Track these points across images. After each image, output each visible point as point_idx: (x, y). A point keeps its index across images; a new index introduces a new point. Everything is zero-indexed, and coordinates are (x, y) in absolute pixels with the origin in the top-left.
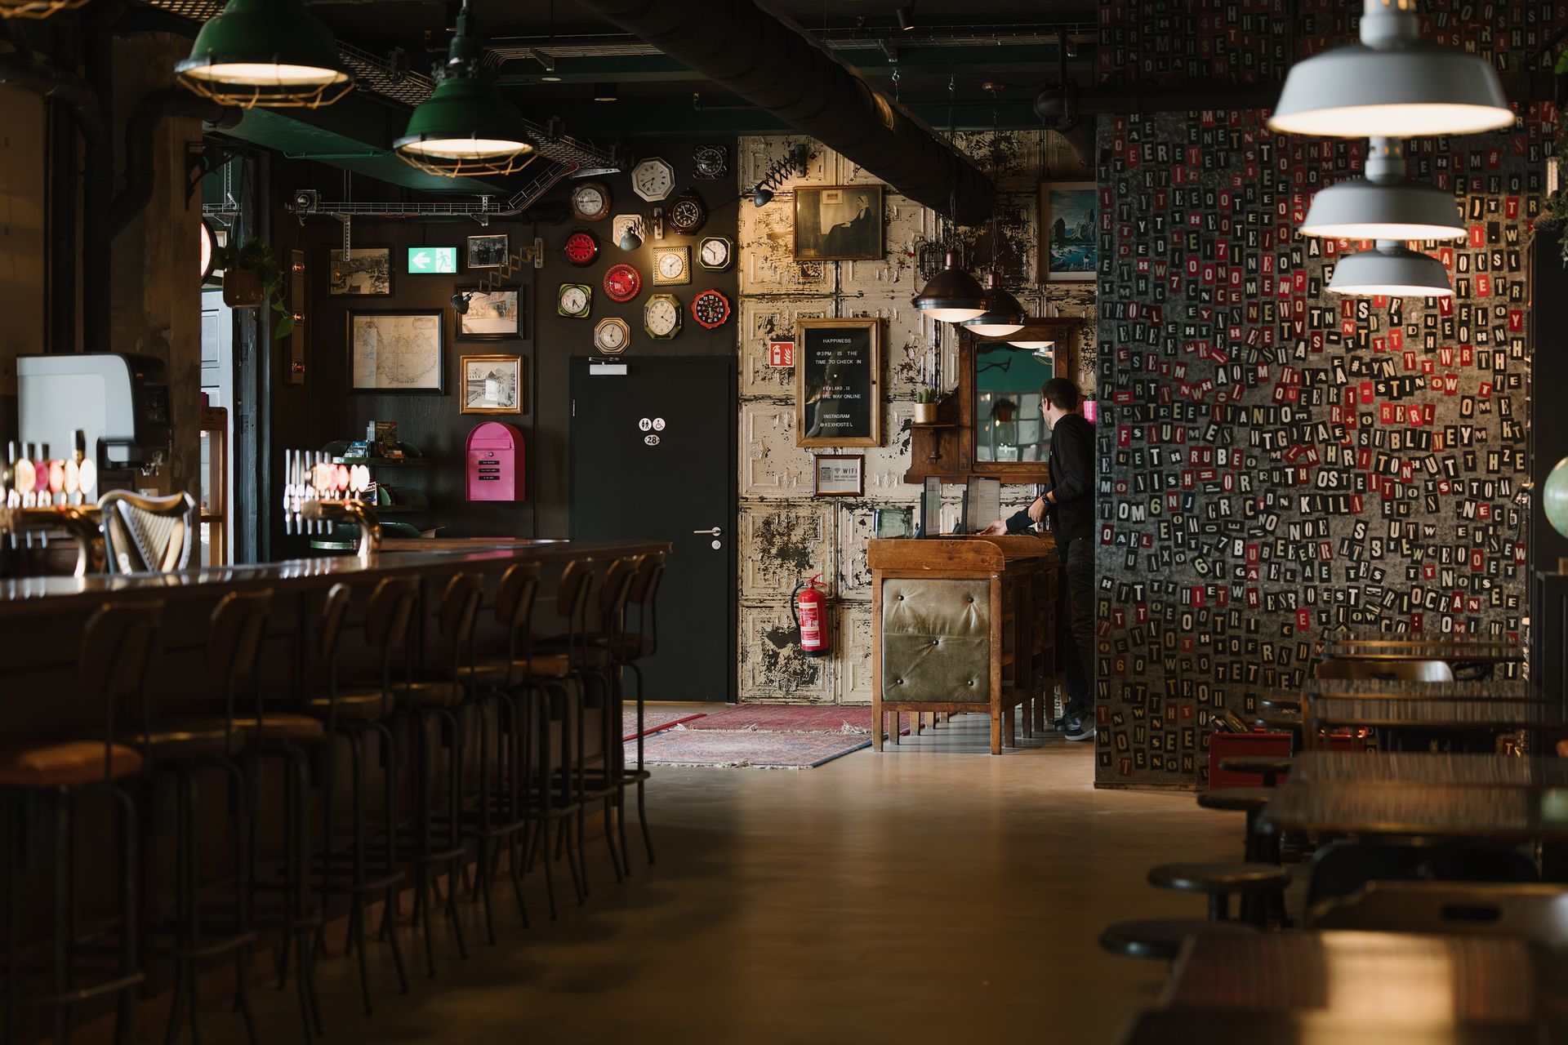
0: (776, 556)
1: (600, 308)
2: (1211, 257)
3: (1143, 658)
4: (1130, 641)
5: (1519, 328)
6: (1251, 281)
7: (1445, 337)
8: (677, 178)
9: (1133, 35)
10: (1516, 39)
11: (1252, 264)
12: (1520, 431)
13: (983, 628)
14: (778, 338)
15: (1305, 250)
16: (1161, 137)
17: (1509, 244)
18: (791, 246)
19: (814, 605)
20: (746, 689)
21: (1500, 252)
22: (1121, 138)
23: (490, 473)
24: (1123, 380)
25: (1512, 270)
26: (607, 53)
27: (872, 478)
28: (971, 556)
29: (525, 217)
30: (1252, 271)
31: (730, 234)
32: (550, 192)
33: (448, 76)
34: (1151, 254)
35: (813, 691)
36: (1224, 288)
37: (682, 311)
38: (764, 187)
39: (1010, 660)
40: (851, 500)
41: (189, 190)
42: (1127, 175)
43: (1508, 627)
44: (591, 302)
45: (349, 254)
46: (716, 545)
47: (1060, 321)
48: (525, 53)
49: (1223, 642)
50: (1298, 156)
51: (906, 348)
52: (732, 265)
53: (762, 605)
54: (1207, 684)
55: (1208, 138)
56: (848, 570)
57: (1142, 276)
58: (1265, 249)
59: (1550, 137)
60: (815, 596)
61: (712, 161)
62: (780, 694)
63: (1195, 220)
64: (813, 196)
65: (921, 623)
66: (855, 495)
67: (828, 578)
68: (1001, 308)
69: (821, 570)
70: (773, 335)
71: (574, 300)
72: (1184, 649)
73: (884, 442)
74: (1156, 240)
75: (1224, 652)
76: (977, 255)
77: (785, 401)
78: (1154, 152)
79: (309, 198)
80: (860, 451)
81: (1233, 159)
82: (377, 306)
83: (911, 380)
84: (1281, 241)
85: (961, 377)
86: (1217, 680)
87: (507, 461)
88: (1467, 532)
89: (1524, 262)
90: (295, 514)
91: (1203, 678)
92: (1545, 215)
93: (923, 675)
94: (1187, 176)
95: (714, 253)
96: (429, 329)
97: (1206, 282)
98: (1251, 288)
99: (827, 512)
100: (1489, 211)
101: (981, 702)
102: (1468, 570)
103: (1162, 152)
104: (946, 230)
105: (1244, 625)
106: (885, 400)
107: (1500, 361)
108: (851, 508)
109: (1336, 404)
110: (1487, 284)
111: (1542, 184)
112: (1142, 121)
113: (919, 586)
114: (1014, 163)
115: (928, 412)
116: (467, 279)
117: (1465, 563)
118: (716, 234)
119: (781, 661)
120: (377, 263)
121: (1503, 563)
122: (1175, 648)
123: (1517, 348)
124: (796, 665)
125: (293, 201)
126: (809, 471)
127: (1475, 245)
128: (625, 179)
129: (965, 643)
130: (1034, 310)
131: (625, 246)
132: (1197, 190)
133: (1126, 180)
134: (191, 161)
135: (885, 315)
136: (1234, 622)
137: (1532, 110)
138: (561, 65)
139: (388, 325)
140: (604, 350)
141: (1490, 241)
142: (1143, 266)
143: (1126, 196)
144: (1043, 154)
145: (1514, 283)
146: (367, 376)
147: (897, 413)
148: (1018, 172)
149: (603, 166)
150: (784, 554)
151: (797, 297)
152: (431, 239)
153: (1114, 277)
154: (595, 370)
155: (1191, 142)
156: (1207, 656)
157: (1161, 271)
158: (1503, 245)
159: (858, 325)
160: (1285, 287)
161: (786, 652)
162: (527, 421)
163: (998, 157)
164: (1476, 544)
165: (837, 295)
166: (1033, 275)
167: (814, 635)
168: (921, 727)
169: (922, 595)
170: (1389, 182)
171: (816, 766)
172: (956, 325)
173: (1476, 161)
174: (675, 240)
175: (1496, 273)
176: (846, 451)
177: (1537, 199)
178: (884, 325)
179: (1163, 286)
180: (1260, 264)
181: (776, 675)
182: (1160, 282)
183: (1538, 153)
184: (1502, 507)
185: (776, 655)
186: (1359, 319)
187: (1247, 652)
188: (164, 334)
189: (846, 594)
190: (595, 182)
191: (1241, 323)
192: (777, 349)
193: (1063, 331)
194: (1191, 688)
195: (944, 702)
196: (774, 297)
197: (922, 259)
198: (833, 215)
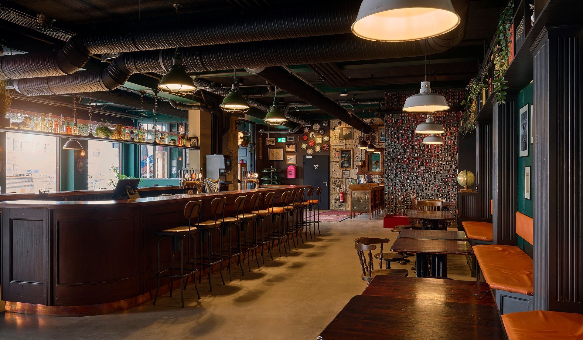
0: (336, 187)
1: (308, 147)
2: (404, 138)
3: (393, 204)
4: (390, 202)
5: (456, 149)
6: (410, 142)
7: (443, 151)
8: (320, 126)
9: (391, 101)
10: (455, 101)
11: (411, 139)
12: (456, 167)
13: (368, 199)
14: (336, 152)
15: (419, 137)
16: (395, 118)
17: (454, 135)
18: (338, 137)
19: (342, 194)
20: (332, 207)
21: (453, 137)
22: (389, 118)
23: (291, 173)
24: (389, 158)
25: (455, 139)
26: (306, 106)
27: (352, 174)
28: (366, 187)
29: (296, 133)
30: (411, 140)
31: (329, 136)
32: (300, 129)
33: (272, 108)
34: (394, 137)
35: (342, 208)
36: (406, 143)
37: (321, 148)
38: (334, 128)
39: (373, 204)
40: (348, 178)
41: (236, 128)
42: (390, 124)
43: (454, 200)
44: (307, 146)
45: (269, 139)
46: (326, 185)
47: (382, 149)
48: (293, 106)
49: (406, 202)
50: (418, 121)
51: (357, 153)
52: (329, 140)
53: (334, 194)
54: (403, 209)
55: (403, 118)
56: (348, 189)
57: (392, 141)
58: (413, 136)
59: (461, 117)
60: (342, 193)
61: (326, 124)
62: (337, 209)
63: (401, 132)
64: (342, 129)
65: (358, 198)
66: (349, 177)
67: (345, 190)
68: (371, 147)
69: (343, 189)
70: (335, 151)
71: (304, 146)
72: (400, 203)
73: (353, 168)
74: (395, 135)
75: (406, 204)
76: (368, 139)
77: (337, 162)
78: (394, 121)
79: (262, 130)
80: (350, 170)
81: (407, 122)
82: (273, 147)
83: (358, 158)
84: (415, 135)
85: (365, 158)
86: (405, 208)
87: (293, 172)
88: (447, 183)
89: (457, 138)
90: (245, 182)
91: (403, 208)
92: (460, 130)
93: (358, 207)
94: (400, 124)
95: (326, 138)
96: (281, 151)
97: (403, 142)
98: (411, 143)
99: (344, 180)
100: (451, 130)
101: (368, 211)
102: (447, 190)
103: (395, 120)
104: (363, 134)
105: (410, 199)
106: (353, 162)
107: (453, 155)
108: (348, 179)
109: (425, 162)
110: (450, 142)
111: (460, 125)
112: (392, 115)
113: (358, 192)
114: (374, 123)
115: (361, 163)
116: (288, 143)
117: (447, 189)
118: (326, 135)
119: (337, 203)
120: (273, 140)
121: (453, 189)
122: (398, 203)
123: (456, 153)
124: (339, 204)
125: (260, 131)
126: (341, 174)
127: (448, 135)
128: (312, 126)
129: (365, 201)
130: (377, 147)
131: (311, 137)
132: (401, 127)
133: (389, 125)
134: (236, 123)
135: (353, 148)
136: (408, 199)
137: (458, 113)
138: (299, 108)
139: (275, 150)
140: (309, 154)
141: (451, 135)
142: (392, 139)
143: (389, 128)
144: (379, 122)
145: (455, 142)
146: (271, 158)
147: (355, 164)
148: (375, 125)
149: (308, 125)
150: (337, 186)
151: (339, 145)
152: (281, 136)
153: (388, 141)
154: (307, 157)
155: (400, 119)
156: (403, 204)
157: (395, 140)
158: (453, 135)
159: (349, 150)
160: (416, 143)
161: (338, 202)
162: (297, 165)
163: (371, 123)
164: (449, 186)
165: (346, 145)
166: (377, 141)
167: (342, 199)
168: (358, 215)
169: (358, 193)
170: (431, 123)
171: (339, 222)
172: (365, 149)
173: (448, 121)
174: (320, 136)
175: (452, 140)
176: (347, 170)
177: (459, 128)
178: (353, 150)
179: (396, 143)
180: (412, 139)
181: (336, 206)
182: (395, 142)
183: (459, 120)
184: (453, 179)
185: (336, 202)
186: (429, 148)
187: (410, 204)
188: (232, 151)
189: (347, 193)
190: (308, 127)
191: (409, 149)
192: (336, 154)
193: (382, 150)
194: (401, 210)
195: (362, 211)
196: (336, 145)
197: (359, 139)
198: (345, 132)
